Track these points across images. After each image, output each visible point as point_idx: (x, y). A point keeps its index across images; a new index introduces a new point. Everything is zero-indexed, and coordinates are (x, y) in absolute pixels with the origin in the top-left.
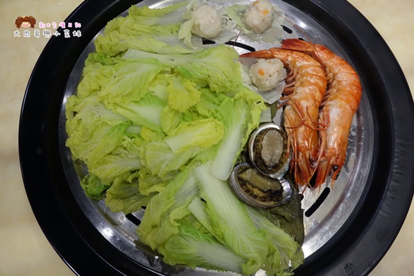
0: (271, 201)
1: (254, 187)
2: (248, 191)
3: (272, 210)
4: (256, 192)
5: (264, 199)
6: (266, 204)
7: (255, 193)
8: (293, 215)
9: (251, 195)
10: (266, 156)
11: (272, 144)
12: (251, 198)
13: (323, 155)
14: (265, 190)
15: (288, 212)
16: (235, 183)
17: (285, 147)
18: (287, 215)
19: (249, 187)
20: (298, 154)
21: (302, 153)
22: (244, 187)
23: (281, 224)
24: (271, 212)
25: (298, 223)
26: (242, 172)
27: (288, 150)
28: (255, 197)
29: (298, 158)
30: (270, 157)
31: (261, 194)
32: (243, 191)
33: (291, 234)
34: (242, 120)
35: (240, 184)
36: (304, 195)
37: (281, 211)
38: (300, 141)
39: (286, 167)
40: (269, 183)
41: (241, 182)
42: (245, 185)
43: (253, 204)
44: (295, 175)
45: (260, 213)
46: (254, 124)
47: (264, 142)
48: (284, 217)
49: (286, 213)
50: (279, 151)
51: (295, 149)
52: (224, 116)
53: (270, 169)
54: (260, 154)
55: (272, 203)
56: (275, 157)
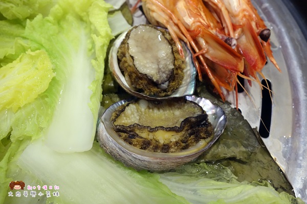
0: (197, 140)
1: (152, 130)
2: (145, 145)
3: (208, 157)
4: (163, 137)
5: (184, 145)
6: (193, 150)
7: (162, 142)
8: (246, 146)
9: (156, 148)
10: (147, 67)
11: (147, 48)
12: (159, 154)
13: (235, 28)
14: (178, 125)
15: (236, 145)
16: (113, 142)
17: (171, 42)
18: (237, 151)
19: (145, 135)
20: (197, 43)
21: (203, 37)
22: (134, 141)
23: (235, 173)
24: (207, 163)
25: (260, 156)
26: (117, 116)
27: (179, 46)
28: (166, 148)
29: (200, 48)
30: (155, 66)
31: (173, 137)
32: (137, 149)
33: (261, 182)
34: (85, 43)
35: (125, 140)
36: (239, 107)
37: (222, 151)
38: (189, 21)
39: (190, 70)
40: (177, 113)
41: (124, 135)
42: (134, 136)
43: (169, 164)
44: (211, 76)
45: (191, 175)
46: (103, 33)
47: (133, 50)
48: (233, 159)
49: (233, 148)
50: (164, 51)
51: (188, 39)
52: (43, 41)
53: (165, 86)
54: (136, 72)
55: (202, 144)
56: (163, 62)
